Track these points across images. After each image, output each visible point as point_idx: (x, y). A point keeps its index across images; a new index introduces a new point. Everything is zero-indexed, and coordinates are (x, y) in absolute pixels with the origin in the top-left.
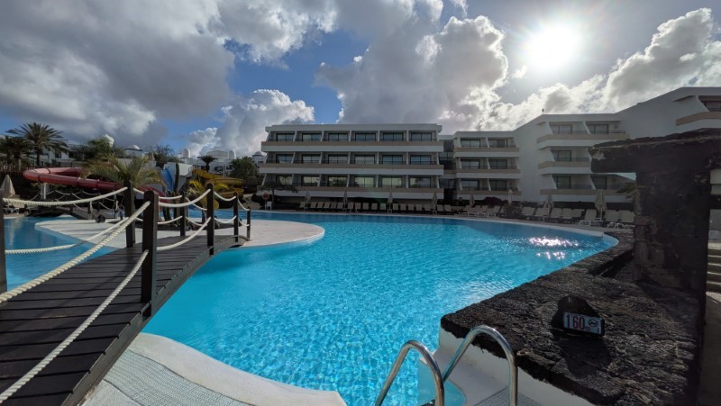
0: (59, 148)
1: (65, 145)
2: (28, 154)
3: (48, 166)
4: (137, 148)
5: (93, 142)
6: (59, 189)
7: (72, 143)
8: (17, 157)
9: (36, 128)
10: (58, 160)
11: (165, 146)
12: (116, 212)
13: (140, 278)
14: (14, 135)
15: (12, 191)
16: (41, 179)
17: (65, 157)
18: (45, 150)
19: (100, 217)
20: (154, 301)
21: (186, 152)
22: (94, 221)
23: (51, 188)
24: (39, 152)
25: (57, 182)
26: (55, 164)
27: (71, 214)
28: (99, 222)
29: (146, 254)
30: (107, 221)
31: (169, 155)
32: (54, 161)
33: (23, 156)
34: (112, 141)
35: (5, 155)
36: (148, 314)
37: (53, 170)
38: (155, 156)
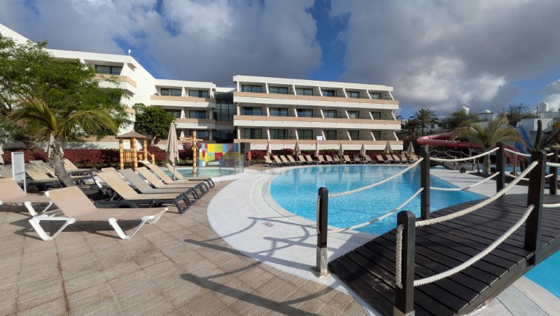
0: (433, 122)
1: (437, 119)
2: (418, 128)
3: (428, 134)
4: (489, 112)
5: (455, 114)
6: (435, 148)
7: (441, 117)
8: (413, 131)
9: (422, 112)
10: (433, 130)
11: (518, 105)
12: (473, 165)
13: (524, 233)
14: (412, 119)
15: (413, 150)
16: (425, 143)
17: (436, 127)
18: (426, 124)
19: (462, 169)
20: (538, 253)
21: (544, 106)
22: (458, 171)
23: (430, 148)
24: (423, 126)
25: (433, 144)
26: (431, 133)
27: (443, 165)
28: (462, 172)
29: (531, 208)
30: (467, 172)
31: (524, 112)
32: (431, 131)
33: (416, 129)
34: (467, 110)
35: (407, 130)
36: (531, 262)
37: (431, 136)
38: (508, 116)
